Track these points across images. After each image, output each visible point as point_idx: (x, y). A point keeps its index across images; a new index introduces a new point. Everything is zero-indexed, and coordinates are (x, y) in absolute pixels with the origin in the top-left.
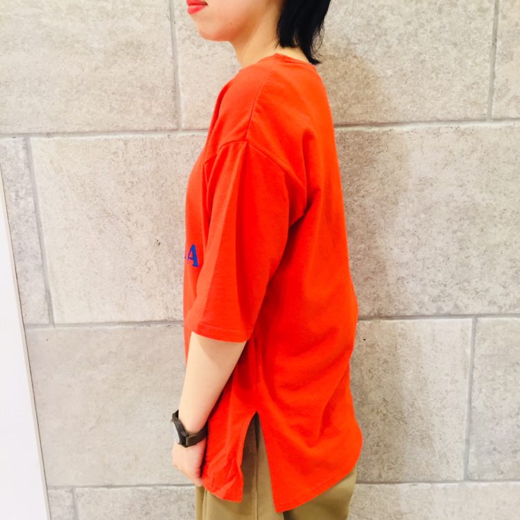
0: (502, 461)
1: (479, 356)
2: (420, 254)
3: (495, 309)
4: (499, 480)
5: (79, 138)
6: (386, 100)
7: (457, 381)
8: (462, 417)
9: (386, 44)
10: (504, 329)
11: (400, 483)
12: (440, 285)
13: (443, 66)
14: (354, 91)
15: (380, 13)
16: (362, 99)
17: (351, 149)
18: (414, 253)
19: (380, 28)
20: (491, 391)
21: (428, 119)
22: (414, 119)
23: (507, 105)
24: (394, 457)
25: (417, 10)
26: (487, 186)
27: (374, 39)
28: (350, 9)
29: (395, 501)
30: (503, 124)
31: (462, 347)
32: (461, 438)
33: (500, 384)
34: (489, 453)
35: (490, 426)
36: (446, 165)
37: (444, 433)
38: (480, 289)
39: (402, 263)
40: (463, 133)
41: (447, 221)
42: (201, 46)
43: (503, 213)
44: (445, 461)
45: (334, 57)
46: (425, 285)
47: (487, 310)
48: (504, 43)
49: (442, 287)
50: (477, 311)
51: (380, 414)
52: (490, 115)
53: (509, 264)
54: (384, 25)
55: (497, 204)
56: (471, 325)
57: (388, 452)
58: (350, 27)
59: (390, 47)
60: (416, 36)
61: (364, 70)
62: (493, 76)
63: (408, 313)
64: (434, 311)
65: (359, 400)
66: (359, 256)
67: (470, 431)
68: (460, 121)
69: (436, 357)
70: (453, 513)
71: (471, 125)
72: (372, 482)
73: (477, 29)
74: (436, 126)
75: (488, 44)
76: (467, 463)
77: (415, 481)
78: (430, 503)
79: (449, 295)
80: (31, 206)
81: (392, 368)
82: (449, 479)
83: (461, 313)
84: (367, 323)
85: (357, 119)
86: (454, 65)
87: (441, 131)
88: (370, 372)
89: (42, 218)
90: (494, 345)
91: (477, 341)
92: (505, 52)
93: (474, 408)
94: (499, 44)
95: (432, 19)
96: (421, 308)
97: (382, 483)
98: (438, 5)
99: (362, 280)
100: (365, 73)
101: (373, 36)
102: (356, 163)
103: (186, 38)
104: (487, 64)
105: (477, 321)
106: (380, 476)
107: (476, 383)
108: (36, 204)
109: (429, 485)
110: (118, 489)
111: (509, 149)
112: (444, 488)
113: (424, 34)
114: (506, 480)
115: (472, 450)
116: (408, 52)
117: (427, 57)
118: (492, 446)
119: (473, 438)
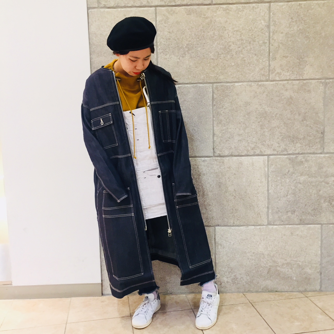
0: (282, 216)
1: (270, 171)
2: (247, 131)
3: (275, 153)
4: (282, 225)
6: (232, 74)
7: (263, 182)
8: (266, 197)
9: (231, 54)
10: (280, 160)
11: (242, 226)
12: (254, 143)
13: (252, 62)
14: (220, 71)
15: (229, 44)
16: (223, 73)
17: (220, 91)
18: (244, 130)
19: (229, 49)
20: (276, 186)
21: (247, 81)
22: (242, 80)
23: (275, 76)
24: (239, 215)
25: (242, 43)
26: (270, 105)
27: (227, 53)
28: (219, 42)
29: (240, 234)
30: (274, 83)
31: (264, 168)
32: (265, 206)
33: (279, 183)
34: (277, 213)
35: (277, 201)
36: (254, 97)
37: (258, 204)
38: (269, 144)
39: (240, 134)
40: (260, 86)
41: (256, 118)
42: (166, 55)
43: (276, 115)
44: (259, 216)
45: (214, 59)
46: (249, 143)
47: (273, 153)
48: (272, 54)
49: (255, 144)
50: (269, 153)
51: (233, 196)
52: (270, 79)
53: (280, 135)
54: (230, 48)
55: (274, 112)
56: (267, 159)
57: (237, 212)
58: (219, 48)
59: (233, 55)
60: (242, 52)
61: (224, 63)
62: (270, 65)
63: (243, 154)
64: (253, 153)
65: (225, 190)
66: (224, 132)
67: (269, 203)
68: (259, 81)
69: (254, 172)
70: (264, 240)
71: (262, 83)
72: (230, 226)
73: (263, 49)
74: (250, 83)
75: (267, 55)
76: (268, 217)
77: (248, 225)
78: (254, 235)
79: (258, 147)
81: (237, 177)
82: (262, 224)
83: (263, 154)
84: (227, 158)
85: (222, 81)
86: (255, 62)
87: (252, 85)
88: (229, 178)
90: (276, 167)
91: (269, 166)
92: (273, 57)
93: (270, 193)
94: (271, 54)
95: (247, 46)
96: (248, 152)
97: (236, 226)
98: (249, 41)
99: (225, 141)
100: (224, 64)
101: (227, 52)
102: (222, 96)
103: (161, 52)
104: (267, 61)
105: (269, 157)
106: (234, 223)
107: (270, 183)
109: (253, 227)
111: (277, 91)
112: (260, 228)
113: (244, 51)
114: (285, 225)
115: (270, 211)
116: (239, 57)
117: (246, 59)
118: (278, 209)
119: (270, 206)
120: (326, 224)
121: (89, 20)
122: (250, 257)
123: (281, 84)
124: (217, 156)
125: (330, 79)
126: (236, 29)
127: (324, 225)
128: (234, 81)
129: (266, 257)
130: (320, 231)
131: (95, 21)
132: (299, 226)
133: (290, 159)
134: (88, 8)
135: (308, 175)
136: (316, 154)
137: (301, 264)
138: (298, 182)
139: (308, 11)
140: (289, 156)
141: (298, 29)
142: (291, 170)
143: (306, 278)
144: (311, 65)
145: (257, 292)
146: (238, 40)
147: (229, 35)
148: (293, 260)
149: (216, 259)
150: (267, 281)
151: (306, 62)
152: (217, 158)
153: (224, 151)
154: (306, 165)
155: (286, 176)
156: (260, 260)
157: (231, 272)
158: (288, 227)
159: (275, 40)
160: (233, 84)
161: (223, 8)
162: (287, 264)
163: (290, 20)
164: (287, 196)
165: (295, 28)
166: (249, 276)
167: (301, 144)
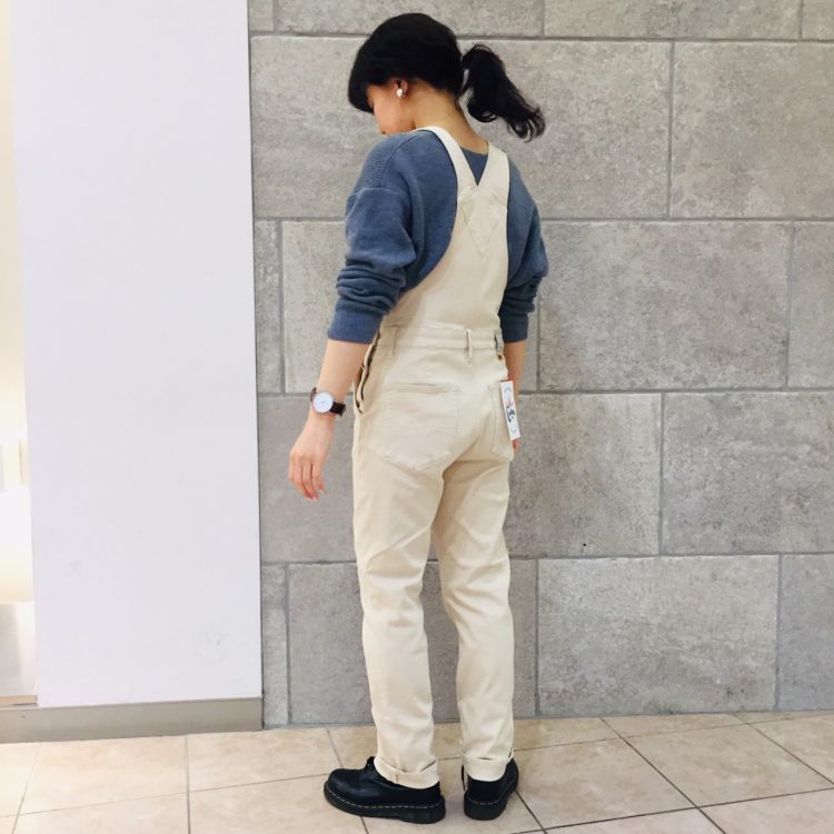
0: (693, 534)
1: (668, 429)
2: (615, 334)
3: (679, 385)
4: (692, 555)
5: (324, 223)
6: (584, 199)
7: (650, 453)
8: (656, 489)
9: (584, 155)
10: (689, 403)
11: (600, 557)
12: (633, 361)
13: (630, 174)
14: (558, 191)
15: (583, 130)
16: (565, 198)
17: (556, 239)
18: (610, 332)
19: (579, 142)
20: (680, 463)
21: (619, 217)
22: (608, 216)
23: (682, 208)
24: (595, 530)
25: (608, 130)
26: (669, 274)
27: (575, 150)
29: (597, 577)
30: (680, 223)
31: (653, 420)
32: (654, 510)
33: (688, 456)
34: (681, 526)
35: (681, 498)
36: (635, 255)
37: (639, 505)
38: (667, 366)
39: (600, 340)
40: (648, 229)
41: (637, 304)
43: (683, 298)
44: (641, 534)
45: (543, 163)
46: (619, 361)
47: (673, 385)
48: (677, 158)
49: (635, 364)
50: (665, 383)
51: (581, 487)
52: (669, 216)
53: (690, 343)
54: (585, 139)
55: (677, 290)
56: (660, 399)
57: (590, 525)
59: (587, 157)
60: (608, 148)
61: (566, 175)
62: (670, 184)
63: (608, 387)
64: (629, 386)
66: (563, 334)
67: (662, 503)
68: (644, 219)
69: (630, 429)
70: (650, 590)
71: (653, 223)
72: (574, 557)
73: (655, 146)
74: (625, 222)
75: (664, 158)
76: (660, 538)
77: (614, 556)
78: (629, 579)
79: (641, 371)
80: (277, 281)
81: (592, 440)
82: (646, 553)
83: (651, 388)
84: (570, 397)
85: (562, 215)
86: (638, 174)
87: (630, 226)
88: (572, 444)
89: (285, 293)
90: (681, 419)
91: (665, 415)
92: (678, 165)
93: (666, 480)
94: (673, 158)
95: (620, 137)
96: (617, 383)
97: (586, 557)
98: (625, 127)
99: (565, 356)
100: (567, 177)
101: (574, 148)
102: (560, 251)
104: (664, 174)
105: (665, 396)
106: (582, 550)
107: (666, 456)
108: (281, 280)
109: (626, 559)
110: (332, 565)
111: (685, 244)
112: (641, 563)
113: (614, 148)
114: (698, 554)
115: (665, 523)
116: (601, 162)
117: (617, 166)
118: (683, 519)
119: (665, 510)
120: (789, 553)
121: (252, 60)
122: (619, 631)
123: (694, 228)
124: (546, 392)
125: (802, 219)
126: (595, 97)
127: (786, 556)
128: (589, 215)
129: (655, 631)
130: (777, 569)
131: (267, 64)
132: (730, 557)
133: (711, 401)
134: (251, 33)
135: (752, 439)
136: (771, 390)
137: (732, 647)
138: (729, 453)
139: (757, 63)
140: (709, 394)
141: (735, 103)
142: (715, 426)
143: (744, 681)
144: (762, 188)
145: (633, 714)
146: (599, 122)
147: (579, 110)
148: (716, 639)
149: (540, 636)
150: (656, 689)
151: (752, 179)
152: (545, 396)
153: (563, 379)
154: (748, 416)
155: (702, 440)
156: (641, 639)
157: (572, 667)
158: (706, 561)
159: (683, 127)
160: (585, 223)
161: (568, 48)
162: (703, 647)
163: (718, 82)
164: (705, 486)
165: (728, 100)
166: (614, 675)
167: (736, 366)
